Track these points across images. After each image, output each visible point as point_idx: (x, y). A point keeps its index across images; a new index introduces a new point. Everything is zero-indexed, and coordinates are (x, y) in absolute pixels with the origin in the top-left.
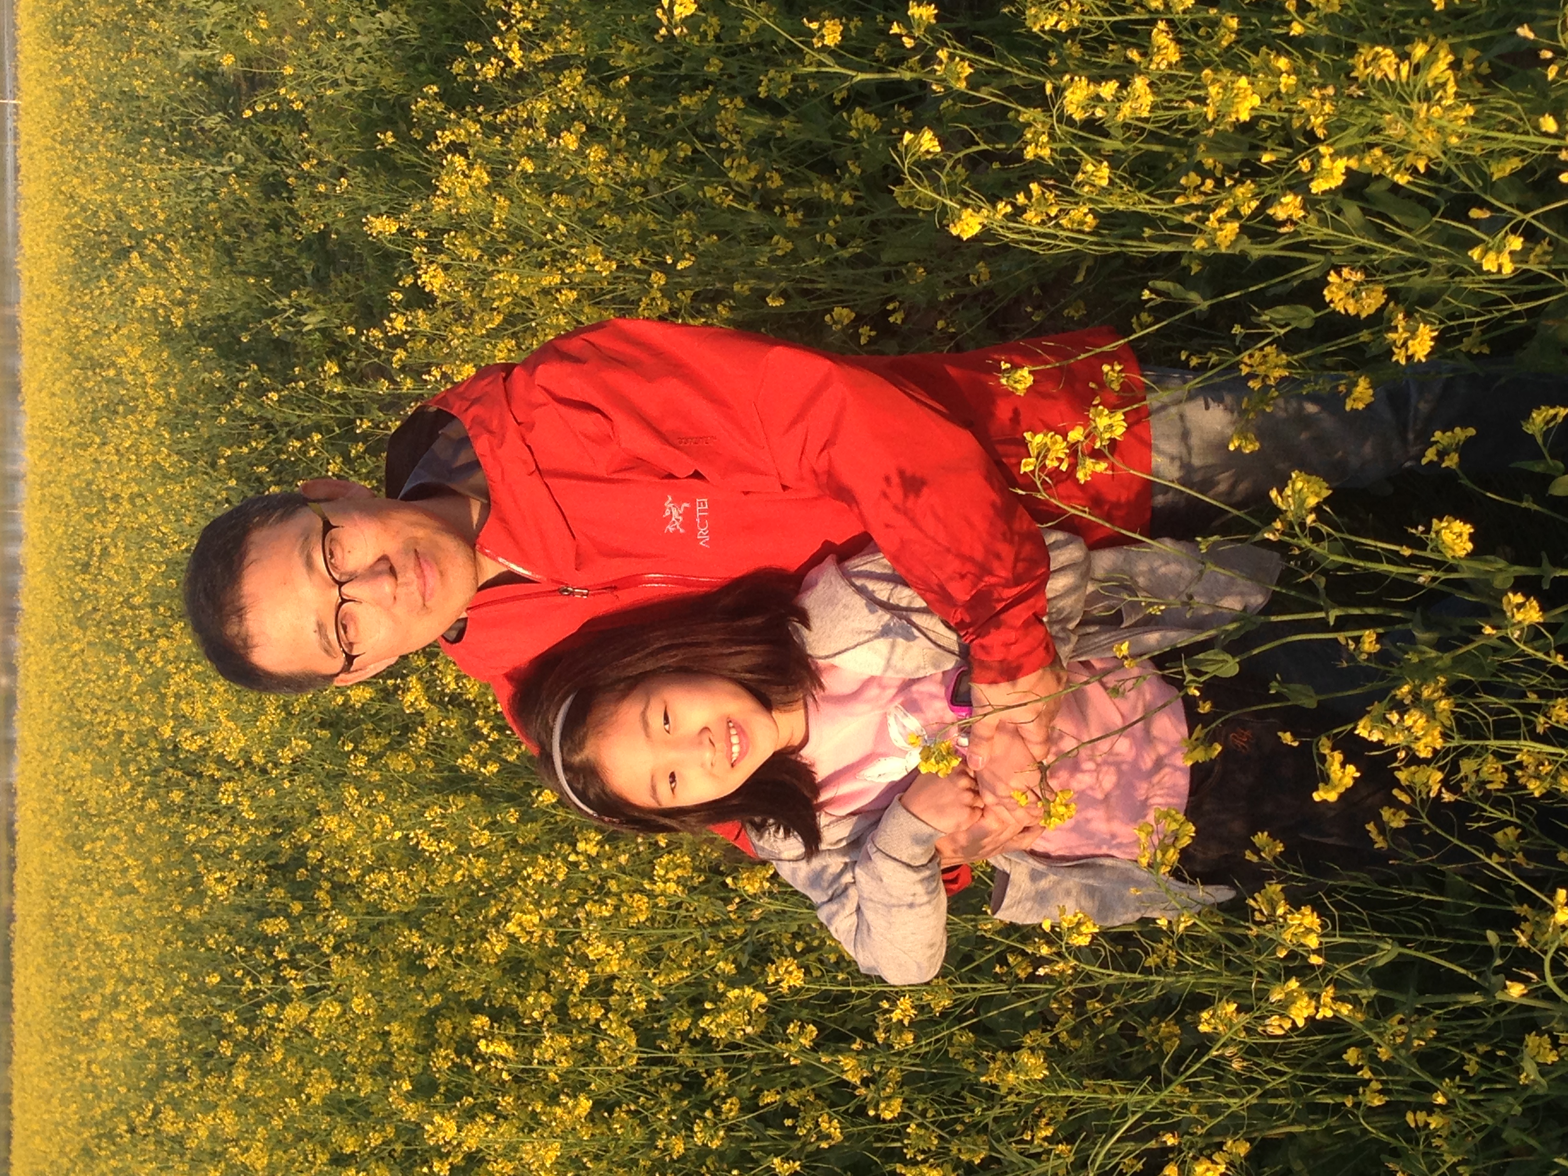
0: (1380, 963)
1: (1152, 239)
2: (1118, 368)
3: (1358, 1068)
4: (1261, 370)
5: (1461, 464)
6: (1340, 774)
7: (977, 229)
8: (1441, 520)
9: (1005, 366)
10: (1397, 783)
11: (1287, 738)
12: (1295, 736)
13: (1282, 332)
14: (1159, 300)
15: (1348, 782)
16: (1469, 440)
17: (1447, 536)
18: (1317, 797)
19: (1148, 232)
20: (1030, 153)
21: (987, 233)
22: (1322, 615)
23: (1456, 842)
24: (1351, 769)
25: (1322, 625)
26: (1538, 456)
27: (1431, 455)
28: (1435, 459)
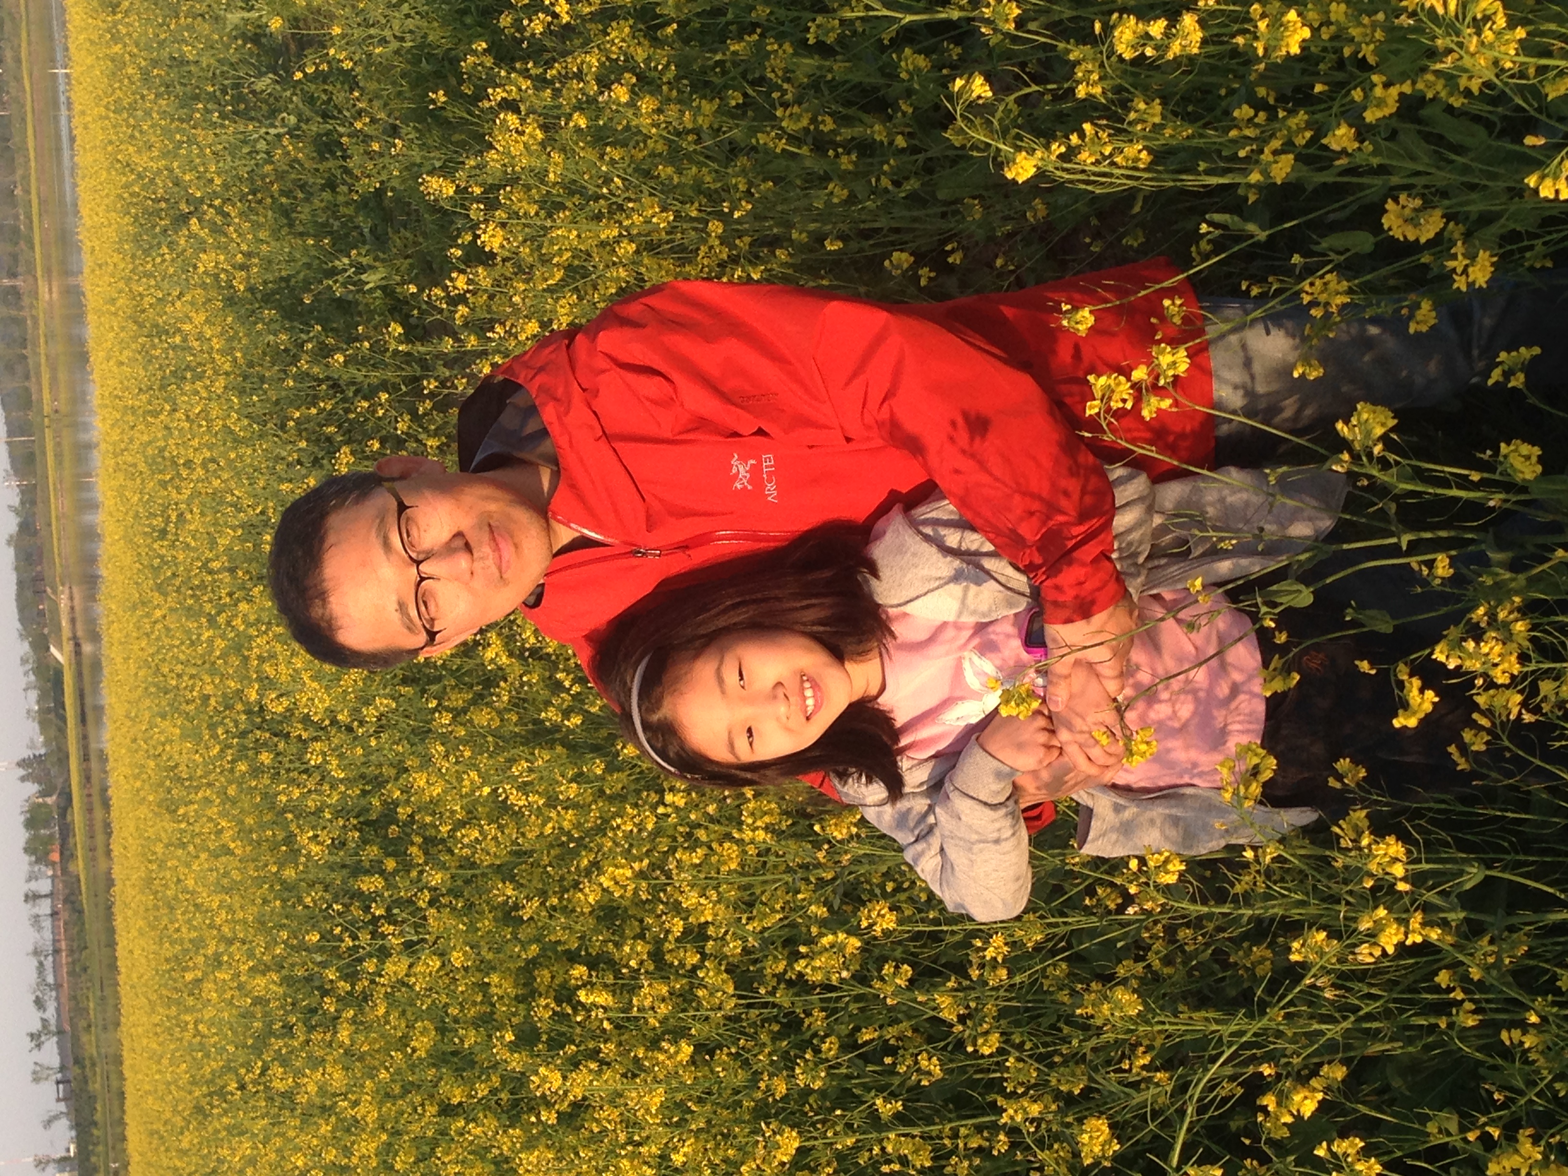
0: (1468, 886)
1: (1208, 172)
2: (1178, 302)
3: (1450, 990)
4: (1323, 298)
5: (1527, 383)
6: (1419, 700)
7: (1032, 171)
8: (1508, 444)
9: (1065, 307)
10: (1476, 707)
11: (1364, 666)
12: (1372, 665)
13: (1342, 258)
14: (1218, 232)
15: (1428, 707)
16: (1534, 358)
17: (1517, 462)
18: (1397, 723)
19: (1202, 166)
20: (1081, 92)
21: (1041, 174)
22: (1394, 540)
23: (1538, 762)
24: (1430, 694)
25: (1394, 551)
28: (1501, 379)
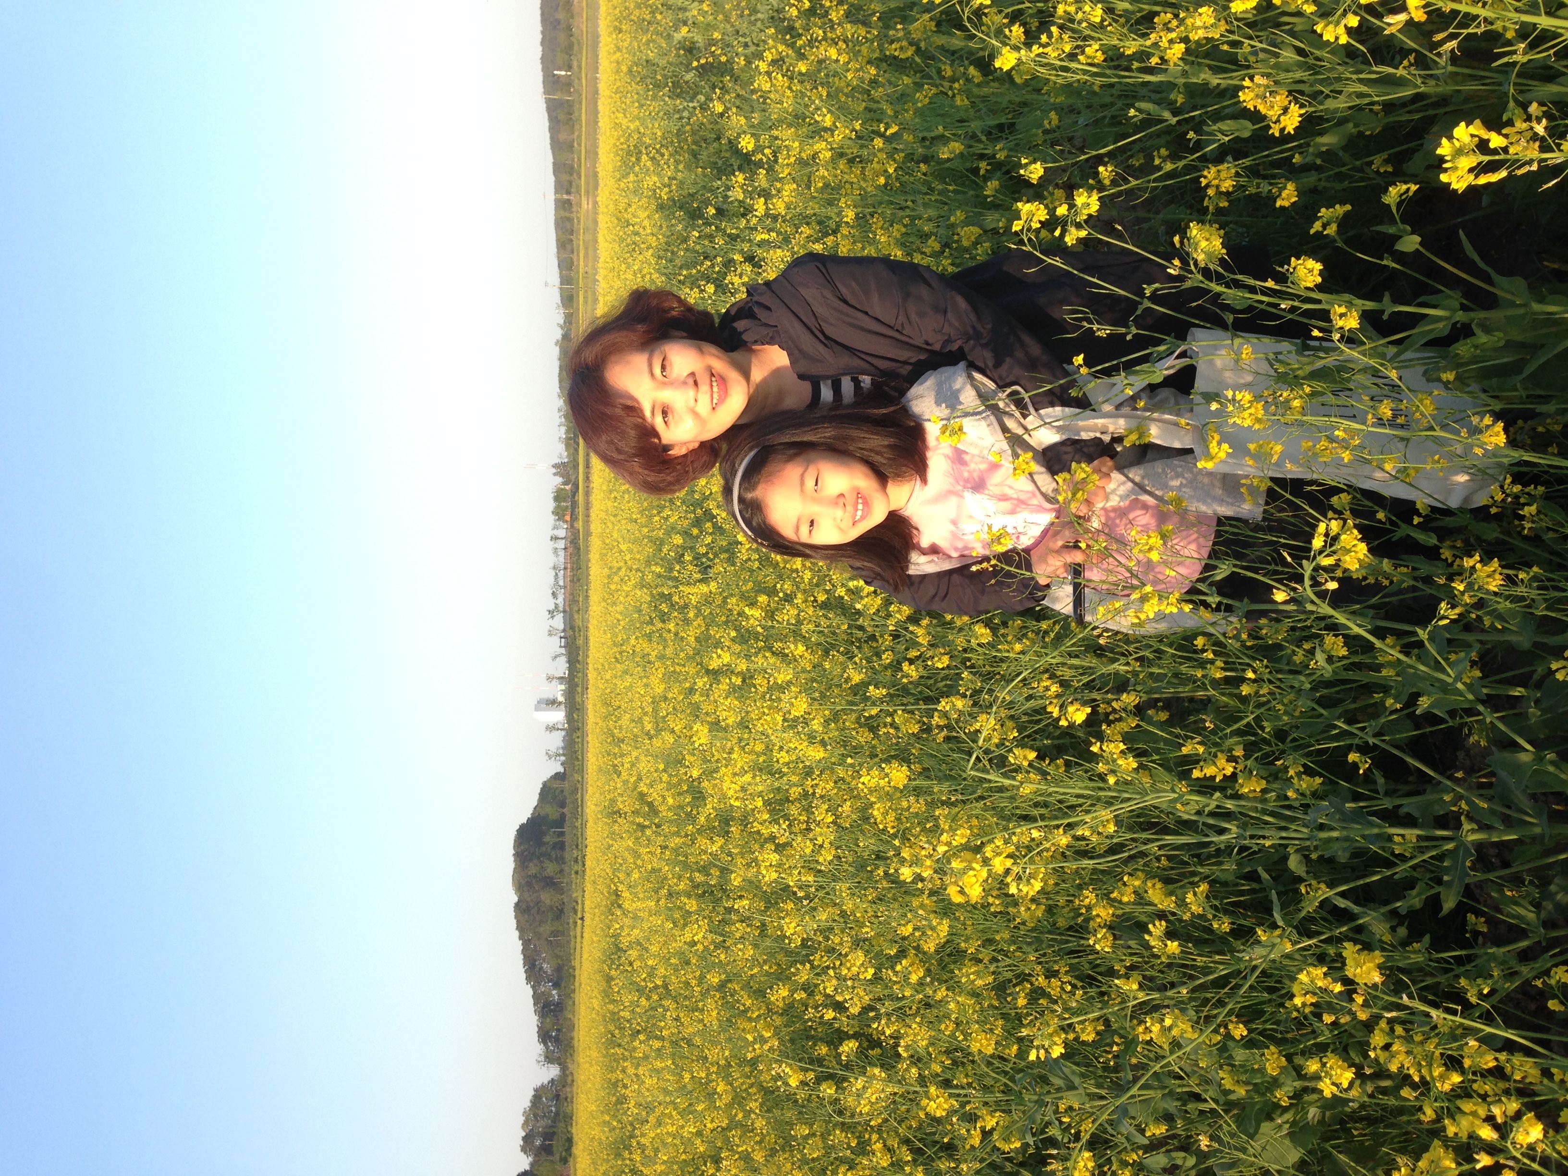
0: (1218, 578)
1: (1139, 70)
2: (1110, 169)
3: (1204, 651)
5: (1339, 232)
6: (1217, 450)
7: (1013, 62)
8: (1298, 258)
9: (1024, 161)
13: (1227, 139)
14: (1141, 117)
16: (1347, 214)
17: (1301, 272)
19: (1135, 65)
21: (1021, 66)
23: (1288, 496)
24: (1225, 446)
26: (1392, 220)
27: (1317, 226)
28: (1320, 229)
